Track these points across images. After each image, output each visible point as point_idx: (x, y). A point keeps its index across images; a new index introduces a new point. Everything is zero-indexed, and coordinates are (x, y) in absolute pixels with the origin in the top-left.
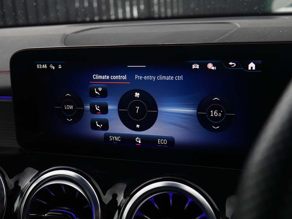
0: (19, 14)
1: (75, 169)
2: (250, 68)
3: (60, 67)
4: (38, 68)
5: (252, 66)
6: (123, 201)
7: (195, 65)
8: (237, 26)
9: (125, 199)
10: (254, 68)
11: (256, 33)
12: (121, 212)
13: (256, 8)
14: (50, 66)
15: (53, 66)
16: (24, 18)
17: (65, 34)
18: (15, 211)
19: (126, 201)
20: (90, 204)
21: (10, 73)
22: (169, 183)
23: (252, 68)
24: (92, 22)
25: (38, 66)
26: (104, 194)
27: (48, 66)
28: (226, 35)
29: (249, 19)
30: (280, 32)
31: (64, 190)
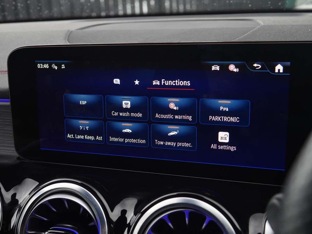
0: (19, 8)
1: (80, 182)
2: (277, 71)
3: (63, 67)
4: (39, 68)
5: (279, 68)
6: (133, 219)
7: (215, 66)
8: (260, 23)
9: (135, 216)
10: (281, 71)
11: (282, 31)
12: (131, 231)
13: (280, 4)
14: (52, 66)
15: (56, 66)
16: (24, 12)
17: (68, 31)
18: (12, 227)
19: (136, 218)
20: (96, 221)
21: (7, 73)
22: (185, 200)
23: (279, 70)
24: (99, 17)
25: (39, 66)
26: (112, 211)
27: (50, 65)
28: (248, 33)
29: (273, 16)
30: (308, 30)
31: (67, 205)
